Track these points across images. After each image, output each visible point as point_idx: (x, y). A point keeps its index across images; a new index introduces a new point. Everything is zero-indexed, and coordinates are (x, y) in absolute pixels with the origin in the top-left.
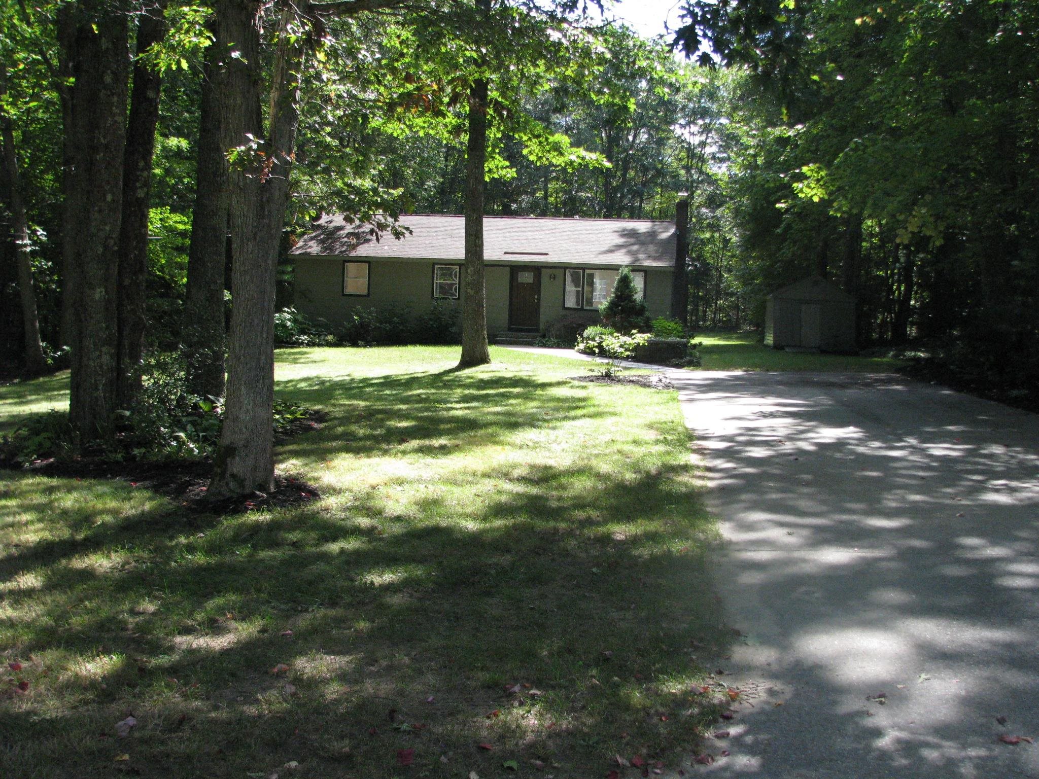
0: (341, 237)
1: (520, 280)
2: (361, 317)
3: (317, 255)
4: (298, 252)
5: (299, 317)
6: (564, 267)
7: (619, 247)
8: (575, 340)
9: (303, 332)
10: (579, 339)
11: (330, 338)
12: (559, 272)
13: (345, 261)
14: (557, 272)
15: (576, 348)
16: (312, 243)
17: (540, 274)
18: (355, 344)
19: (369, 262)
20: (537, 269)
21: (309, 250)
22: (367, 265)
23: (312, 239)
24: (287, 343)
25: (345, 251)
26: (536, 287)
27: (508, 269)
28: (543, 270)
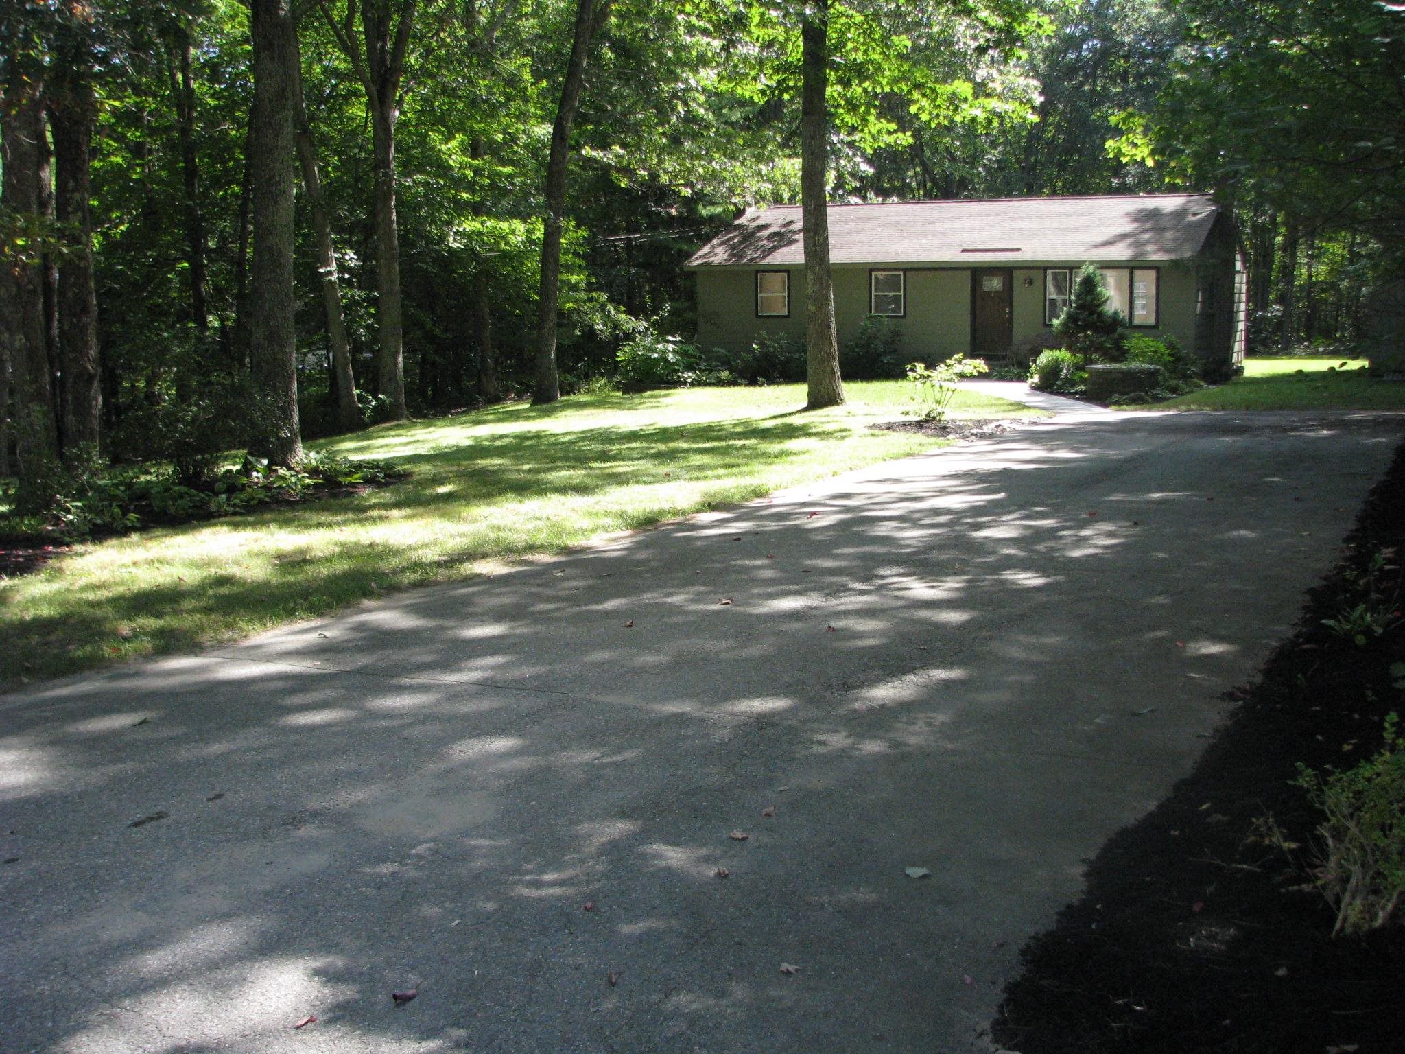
0: (760, 239)
1: (985, 288)
2: (762, 345)
3: (720, 265)
4: (696, 263)
5: (690, 348)
6: (1043, 267)
7: (1123, 237)
9: (690, 368)
10: (1033, 368)
11: (724, 374)
12: (1038, 275)
13: (758, 272)
14: (1033, 273)
16: (719, 250)
17: (1011, 277)
18: (752, 382)
19: (788, 271)
20: (1007, 271)
21: (713, 259)
22: (784, 275)
23: (721, 244)
24: (668, 382)
25: (757, 258)
26: (1007, 296)
27: (968, 273)
28: (1016, 273)
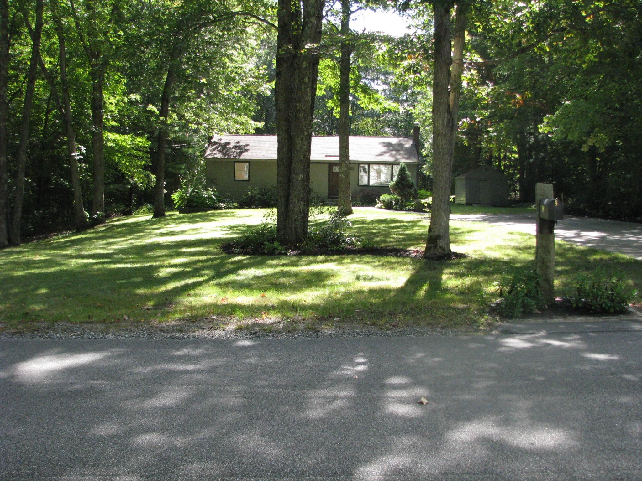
0: (230, 149)
1: (334, 171)
2: (252, 192)
3: (221, 159)
4: (209, 157)
5: (218, 193)
6: (358, 163)
7: (385, 152)
8: (376, 202)
9: (221, 201)
10: (378, 201)
11: (235, 204)
12: (355, 166)
13: (235, 162)
15: (376, 206)
16: (215, 152)
18: (249, 207)
19: (249, 162)
21: (215, 156)
22: (247, 164)
23: (214, 150)
24: (212, 207)
25: (236, 156)
27: (327, 165)
